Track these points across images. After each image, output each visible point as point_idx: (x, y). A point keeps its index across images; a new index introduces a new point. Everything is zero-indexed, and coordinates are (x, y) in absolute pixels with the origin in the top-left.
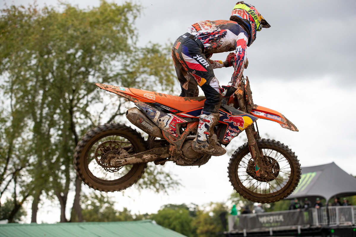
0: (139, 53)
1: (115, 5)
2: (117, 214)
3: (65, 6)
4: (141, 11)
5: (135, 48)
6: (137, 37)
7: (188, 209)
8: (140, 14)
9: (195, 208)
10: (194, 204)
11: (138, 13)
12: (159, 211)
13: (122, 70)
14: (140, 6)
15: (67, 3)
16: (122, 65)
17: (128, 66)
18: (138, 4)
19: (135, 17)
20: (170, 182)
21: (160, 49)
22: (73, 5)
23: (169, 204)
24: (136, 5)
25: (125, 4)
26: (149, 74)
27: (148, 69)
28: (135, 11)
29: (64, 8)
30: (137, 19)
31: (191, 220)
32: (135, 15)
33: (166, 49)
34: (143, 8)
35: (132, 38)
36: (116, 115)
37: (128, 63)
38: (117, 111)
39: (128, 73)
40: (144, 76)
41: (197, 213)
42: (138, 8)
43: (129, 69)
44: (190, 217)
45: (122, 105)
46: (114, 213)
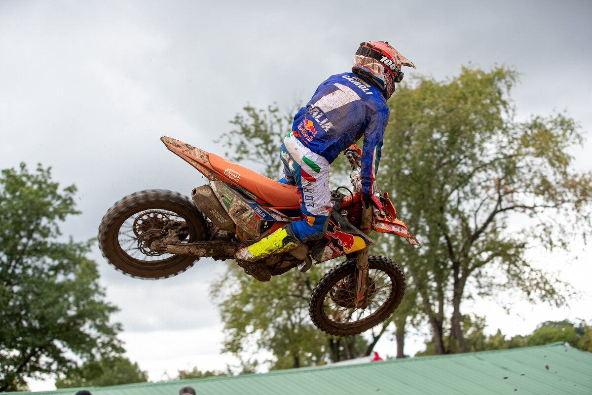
0: (517, 130)
1: (482, 73)
2: (487, 340)
3: (419, 80)
4: (516, 78)
5: (512, 124)
6: (514, 110)
7: (572, 325)
8: (515, 82)
9: (581, 324)
10: (580, 319)
11: (512, 81)
12: (535, 331)
13: (497, 153)
14: (514, 72)
15: (420, 76)
16: (496, 148)
17: (504, 147)
18: (512, 69)
19: (509, 87)
20: (571, 291)
21: (544, 123)
22: (427, 79)
23: (547, 321)
24: (509, 72)
25: (495, 71)
26: (535, 155)
27: (532, 149)
28: (508, 79)
29: (418, 83)
30: (512, 88)
31: (578, 340)
32: (509, 83)
33: (551, 122)
34: (518, 74)
35: (507, 112)
36: (496, 212)
37: (503, 144)
38: (496, 207)
39: (506, 157)
40: (528, 158)
41: (585, 330)
42: (512, 74)
43: (505, 151)
44: (578, 336)
45: (503, 198)
46: (484, 337)
